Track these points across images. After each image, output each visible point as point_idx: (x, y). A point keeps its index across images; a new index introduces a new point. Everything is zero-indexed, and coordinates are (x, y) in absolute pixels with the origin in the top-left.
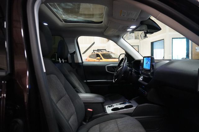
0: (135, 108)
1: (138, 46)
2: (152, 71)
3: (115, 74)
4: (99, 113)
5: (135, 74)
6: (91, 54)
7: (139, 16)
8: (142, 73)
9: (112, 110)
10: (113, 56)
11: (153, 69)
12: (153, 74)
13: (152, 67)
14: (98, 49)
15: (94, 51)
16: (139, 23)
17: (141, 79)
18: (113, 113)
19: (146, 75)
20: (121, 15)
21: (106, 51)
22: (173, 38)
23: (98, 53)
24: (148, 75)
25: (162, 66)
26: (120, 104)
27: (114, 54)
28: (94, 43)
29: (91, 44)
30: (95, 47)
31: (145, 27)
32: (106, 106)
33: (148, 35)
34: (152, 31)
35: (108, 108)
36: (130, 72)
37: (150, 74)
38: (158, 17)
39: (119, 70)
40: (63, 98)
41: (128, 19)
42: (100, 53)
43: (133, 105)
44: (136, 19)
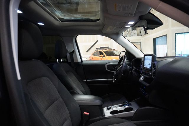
0: (135, 111)
1: (141, 42)
2: (153, 71)
3: (115, 72)
4: (97, 117)
5: (135, 73)
6: (94, 52)
7: (136, 10)
8: (143, 72)
9: (111, 113)
10: (116, 53)
11: (154, 68)
12: (155, 74)
13: (153, 67)
14: (101, 47)
15: (97, 48)
16: (137, 18)
17: (142, 79)
18: (111, 116)
19: (147, 75)
20: (116, 10)
21: (109, 48)
22: (176, 34)
23: (101, 50)
24: (149, 75)
25: (165, 65)
26: (120, 106)
27: (117, 51)
28: (97, 41)
29: (94, 43)
30: (98, 45)
31: (144, 23)
32: (105, 108)
33: (148, 31)
34: (153, 26)
35: (107, 110)
36: (130, 71)
37: (151, 74)
38: (158, 8)
39: (118, 69)
40: (55, 103)
41: (125, 14)
42: (103, 51)
43: (133, 108)
44: (134, 14)
